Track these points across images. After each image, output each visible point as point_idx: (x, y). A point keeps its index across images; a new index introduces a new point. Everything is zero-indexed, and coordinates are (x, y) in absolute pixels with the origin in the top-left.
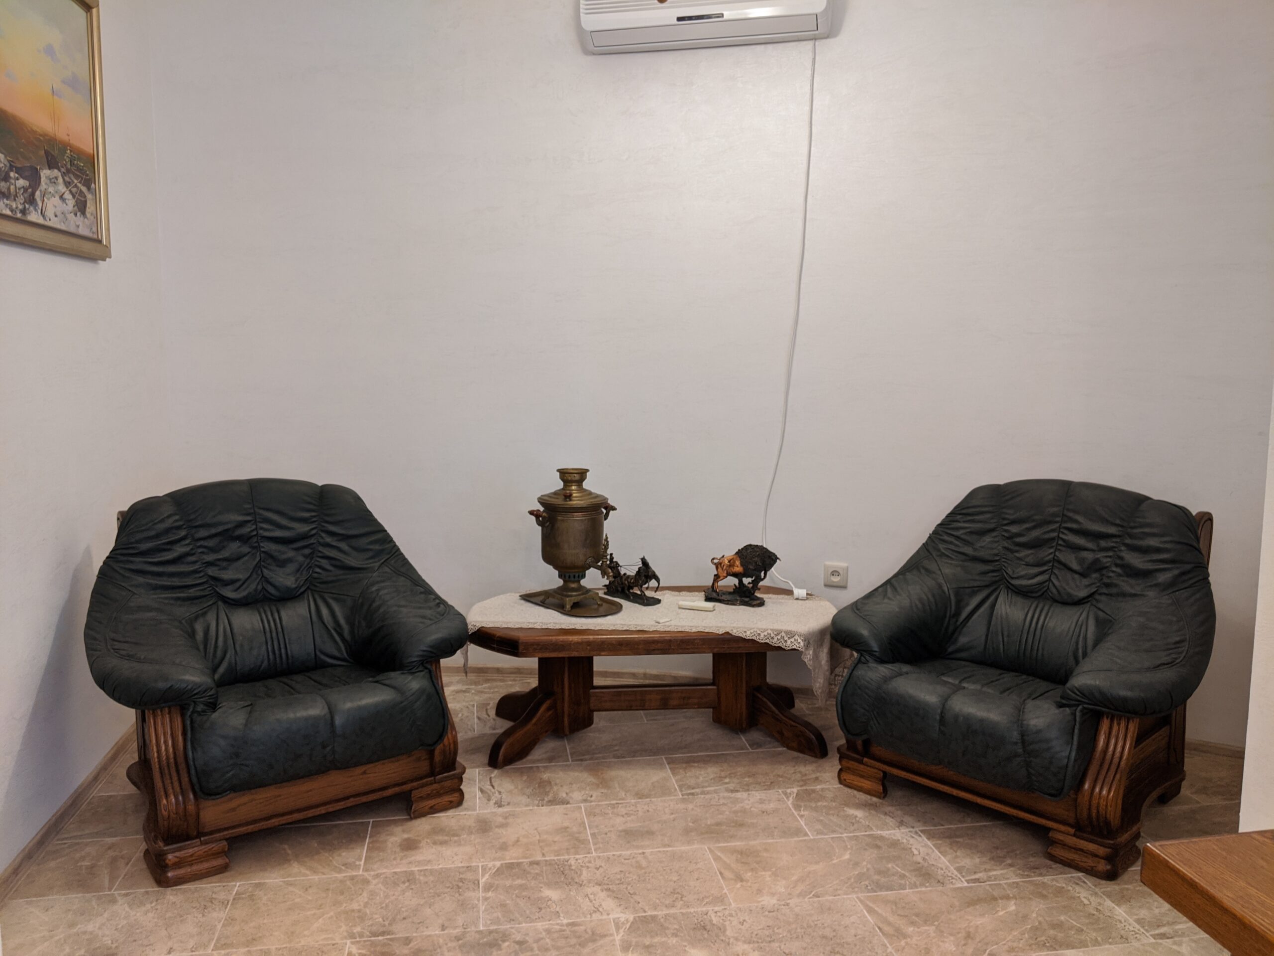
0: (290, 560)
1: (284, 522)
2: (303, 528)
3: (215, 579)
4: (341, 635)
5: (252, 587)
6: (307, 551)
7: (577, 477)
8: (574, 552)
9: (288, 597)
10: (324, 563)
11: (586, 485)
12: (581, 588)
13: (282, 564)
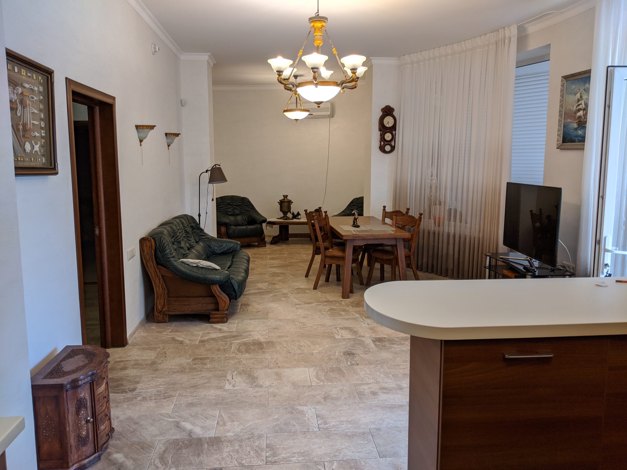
0: (238, 209)
1: (237, 202)
2: (240, 204)
3: (227, 211)
4: (247, 221)
5: (232, 213)
6: (240, 208)
7: (286, 196)
8: (285, 209)
9: (238, 215)
10: (243, 210)
11: (288, 198)
12: (286, 216)
13: (237, 209)
